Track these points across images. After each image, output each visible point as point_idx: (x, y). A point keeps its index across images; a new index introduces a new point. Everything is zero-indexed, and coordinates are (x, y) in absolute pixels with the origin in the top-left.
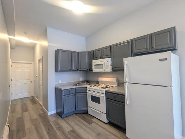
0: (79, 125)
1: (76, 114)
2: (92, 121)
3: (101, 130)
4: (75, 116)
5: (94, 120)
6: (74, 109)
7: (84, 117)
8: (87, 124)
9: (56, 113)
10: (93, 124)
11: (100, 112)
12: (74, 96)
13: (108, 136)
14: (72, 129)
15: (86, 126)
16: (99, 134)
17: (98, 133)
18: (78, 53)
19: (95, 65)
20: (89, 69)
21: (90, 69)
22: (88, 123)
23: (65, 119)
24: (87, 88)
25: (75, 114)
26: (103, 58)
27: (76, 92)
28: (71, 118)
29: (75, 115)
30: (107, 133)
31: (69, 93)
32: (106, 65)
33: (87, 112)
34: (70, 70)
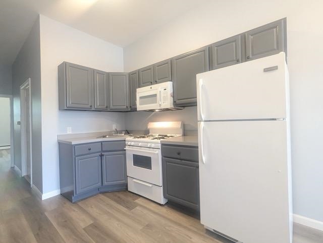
1: (103, 193)
2: (135, 203)
3: (152, 218)
4: (102, 196)
5: (139, 201)
6: (100, 184)
8: (124, 209)
9: (61, 194)
10: (137, 208)
14: (92, 222)
16: (149, 226)
18: (108, 74)
19: (141, 98)
22: (127, 207)
24: (125, 141)
27: (103, 150)
28: (92, 201)
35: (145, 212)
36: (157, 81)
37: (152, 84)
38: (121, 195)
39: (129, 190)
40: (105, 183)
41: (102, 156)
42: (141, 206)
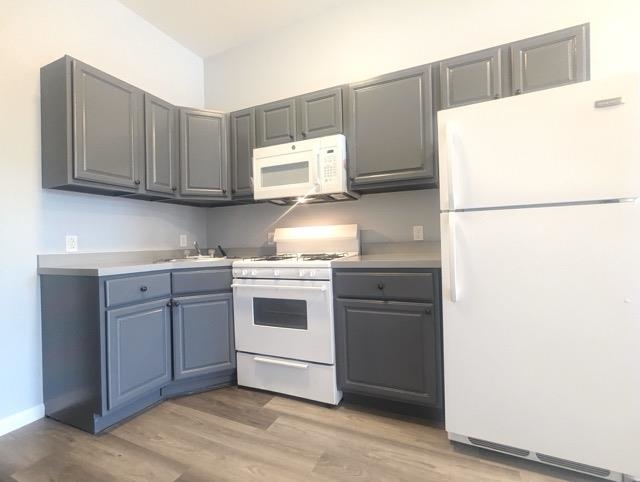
0: (212, 443)
1: (175, 398)
2: (267, 411)
3: (327, 439)
4: (173, 407)
5: (274, 405)
6: (167, 376)
7: (220, 403)
8: (249, 430)
9: (47, 417)
10: (279, 420)
11: (305, 366)
12: (167, 310)
13: (370, 454)
14: (177, 476)
15: (252, 440)
16: (327, 458)
17: (322, 452)
18: (178, 111)
19: (265, 170)
20: (233, 192)
21: (239, 192)
22: (253, 423)
23: (119, 433)
24: (231, 267)
25: (167, 399)
26: (304, 137)
27: (176, 291)
28: (152, 423)
29: (168, 403)
30: (357, 442)
31: (139, 296)
32: (323, 165)
33: (228, 379)
34: (137, 183)
35: (302, 427)
36: (307, 133)
37: (292, 139)
38: (225, 399)
39: (239, 383)
40: (182, 373)
41: (172, 306)
42: (285, 415)
